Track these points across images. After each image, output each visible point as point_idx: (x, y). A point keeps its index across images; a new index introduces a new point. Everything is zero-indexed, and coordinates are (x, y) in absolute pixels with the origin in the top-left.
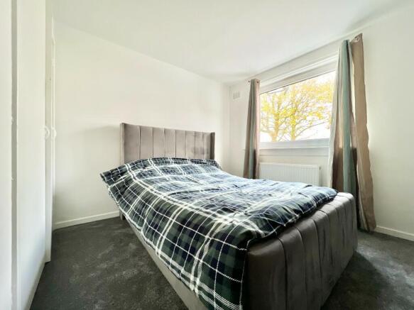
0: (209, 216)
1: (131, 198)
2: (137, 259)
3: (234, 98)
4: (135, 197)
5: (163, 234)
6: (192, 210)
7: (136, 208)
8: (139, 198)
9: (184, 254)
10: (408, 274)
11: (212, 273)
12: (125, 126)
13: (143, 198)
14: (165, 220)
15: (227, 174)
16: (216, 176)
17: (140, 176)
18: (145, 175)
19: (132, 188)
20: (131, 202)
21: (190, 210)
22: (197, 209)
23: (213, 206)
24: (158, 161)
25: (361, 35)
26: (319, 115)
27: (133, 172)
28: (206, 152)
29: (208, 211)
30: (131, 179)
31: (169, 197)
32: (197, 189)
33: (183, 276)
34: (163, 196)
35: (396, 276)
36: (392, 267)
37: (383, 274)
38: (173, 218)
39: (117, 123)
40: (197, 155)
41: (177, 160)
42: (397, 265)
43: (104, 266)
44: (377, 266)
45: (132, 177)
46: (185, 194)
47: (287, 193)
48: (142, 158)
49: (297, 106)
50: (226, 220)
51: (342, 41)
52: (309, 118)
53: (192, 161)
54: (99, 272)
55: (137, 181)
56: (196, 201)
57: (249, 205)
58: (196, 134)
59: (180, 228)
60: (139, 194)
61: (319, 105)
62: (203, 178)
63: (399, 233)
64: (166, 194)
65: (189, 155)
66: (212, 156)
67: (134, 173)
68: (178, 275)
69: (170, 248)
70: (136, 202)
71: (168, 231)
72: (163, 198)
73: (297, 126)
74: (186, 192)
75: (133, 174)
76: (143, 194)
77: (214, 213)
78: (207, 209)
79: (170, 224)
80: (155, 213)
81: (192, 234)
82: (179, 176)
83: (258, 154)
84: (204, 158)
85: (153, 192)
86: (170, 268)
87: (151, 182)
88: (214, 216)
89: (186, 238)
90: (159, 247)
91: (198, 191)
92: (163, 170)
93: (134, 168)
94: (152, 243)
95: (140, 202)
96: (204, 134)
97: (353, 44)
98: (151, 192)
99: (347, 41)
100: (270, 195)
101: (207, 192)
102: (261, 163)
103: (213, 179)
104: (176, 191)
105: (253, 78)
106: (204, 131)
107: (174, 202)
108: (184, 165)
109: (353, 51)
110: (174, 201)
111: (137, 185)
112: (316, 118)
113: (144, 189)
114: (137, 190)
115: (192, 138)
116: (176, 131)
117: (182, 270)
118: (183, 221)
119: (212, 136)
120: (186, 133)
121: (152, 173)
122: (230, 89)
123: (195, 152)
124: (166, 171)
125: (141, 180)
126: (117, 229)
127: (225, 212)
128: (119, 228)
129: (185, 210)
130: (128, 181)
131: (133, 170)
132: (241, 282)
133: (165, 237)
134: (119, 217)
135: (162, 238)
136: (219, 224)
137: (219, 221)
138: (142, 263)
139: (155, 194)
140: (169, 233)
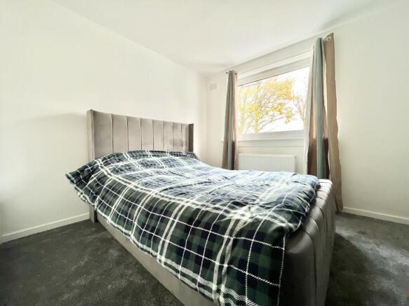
0: (221, 212)
1: (110, 198)
2: (122, 267)
3: (211, 89)
4: (116, 197)
5: (165, 238)
6: (197, 207)
7: (119, 210)
8: (121, 197)
9: (198, 260)
10: (378, 246)
11: (240, 277)
12: (94, 114)
13: (126, 196)
14: (164, 221)
15: (209, 166)
16: (199, 169)
17: (116, 171)
18: (122, 170)
19: (110, 186)
20: (112, 204)
21: (195, 207)
22: (203, 205)
23: (219, 201)
24: (134, 154)
25: (333, 34)
26: (279, 111)
27: (105, 167)
28: (185, 143)
29: (217, 206)
30: (105, 176)
31: (162, 194)
32: (190, 184)
33: (200, 285)
34: (153, 193)
35: (371, 250)
36: (365, 242)
37: (361, 249)
38: (175, 218)
39: (83, 110)
40: (175, 148)
41: (156, 153)
42: (368, 240)
43: (82, 281)
44: (354, 243)
45: (106, 174)
46: (179, 189)
47: (282, 183)
48: (117, 151)
49: (260, 102)
50: (243, 215)
51: (316, 39)
52: (271, 113)
53: (171, 153)
54: (76, 291)
55: (114, 177)
56: (197, 197)
57: (257, 197)
58: (174, 126)
59: (187, 229)
60: (119, 192)
61: (279, 102)
62: (188, 171)
63: (371, 214)
64: (156, 190)
65: (168, 147)
66: (191, 148)
67: (107, 169)
68: (193, 285)
69: (176, 254)
70: (117, 202)
71: (170, 233)
72: (154, 196)
73: (260, 121)
74: (179, 187)
75: (105, 170)
76: (125, 192)
77: (226, 208)
78: (215, 204)
79: (171, 225)
80: (148, 213)
81: (204, 235)
82: (161, 170)
83: (237, 145)
84: (183, 150)
85: (138, 189)
86: (179, 276)
87: (133, 178)
88: (226, 211)
89: (196, 240)
90: (161, 254)
91: (191, 185)
92: (142, 164)
93: (107, 164)
94: (150, 250)
95: (123, 202)
96: (182, 125)
97: (325, 43)
98: (135, 189)
99: (321, 39)
100: (267, 185)
101: (201, 186)
102: (240, 154)
103: (198, 172)
104: (168, 187)
105: (231, 70)
106: (183, 123)
107: (170, 199)
108: (163, 158)
109: (325, 49)
110: (169, 197)
111: (115, 182)
112: (277, 113)
113: (125, 186)
114: (117, 188)
115: (170, 129)
116: (153, 121)
117: (199, 279)
118: (190, 221)
119: (191, 127)
120: (165, 123)
121: (129, 168)
122: (206, 79)
123: (174, 144)
124: (146, 165)
125: (119, 176)
126: (90, 235)
127: (237, 207)
128: (92, 234)
129: (189, 207)
130: (102, 179)
131: (105, 165)
132: (279, 285)
133: (168, 241)
134: (89, 220)
135: (164, 242)
136: (238, 221)
137: (236, 217)
138: (130, 272)
139: (143, 191)
140: (172, 236)
